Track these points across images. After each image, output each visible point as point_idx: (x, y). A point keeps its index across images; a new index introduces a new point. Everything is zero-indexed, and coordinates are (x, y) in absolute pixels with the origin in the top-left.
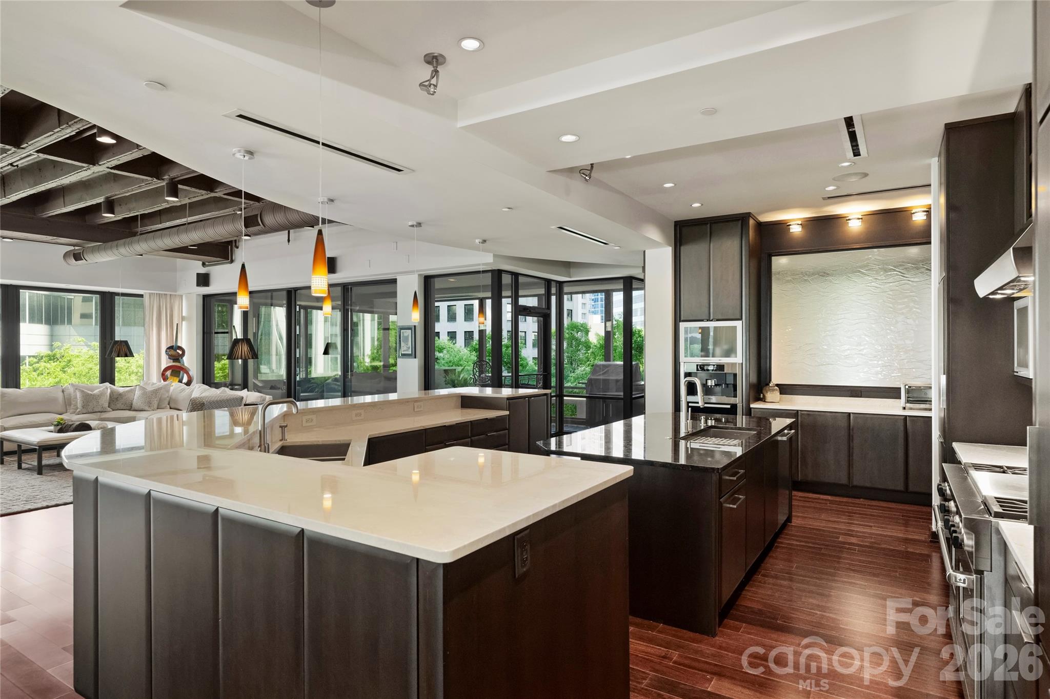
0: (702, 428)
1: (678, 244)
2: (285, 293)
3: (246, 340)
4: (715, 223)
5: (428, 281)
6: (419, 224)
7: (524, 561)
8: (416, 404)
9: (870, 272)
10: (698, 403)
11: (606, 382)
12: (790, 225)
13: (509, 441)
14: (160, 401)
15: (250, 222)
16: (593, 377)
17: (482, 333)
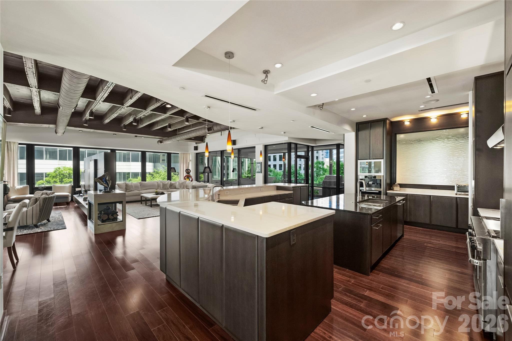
0: (366, 199)
1: (358, 131)
2: (220, 152)
3: (208, 167)
4: (372, 122)
5: (266, 147)
6: (262, 128)
7: (294, 240)
8: (261, 188)
9: (441, 139)
10: (364, 190)
11: (330, 182)
12: (404, 122)
13: (293, 202)
14: (184, 186)
15: (209, 129)
16: (325, 180)
17: (285, 165)
